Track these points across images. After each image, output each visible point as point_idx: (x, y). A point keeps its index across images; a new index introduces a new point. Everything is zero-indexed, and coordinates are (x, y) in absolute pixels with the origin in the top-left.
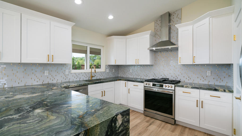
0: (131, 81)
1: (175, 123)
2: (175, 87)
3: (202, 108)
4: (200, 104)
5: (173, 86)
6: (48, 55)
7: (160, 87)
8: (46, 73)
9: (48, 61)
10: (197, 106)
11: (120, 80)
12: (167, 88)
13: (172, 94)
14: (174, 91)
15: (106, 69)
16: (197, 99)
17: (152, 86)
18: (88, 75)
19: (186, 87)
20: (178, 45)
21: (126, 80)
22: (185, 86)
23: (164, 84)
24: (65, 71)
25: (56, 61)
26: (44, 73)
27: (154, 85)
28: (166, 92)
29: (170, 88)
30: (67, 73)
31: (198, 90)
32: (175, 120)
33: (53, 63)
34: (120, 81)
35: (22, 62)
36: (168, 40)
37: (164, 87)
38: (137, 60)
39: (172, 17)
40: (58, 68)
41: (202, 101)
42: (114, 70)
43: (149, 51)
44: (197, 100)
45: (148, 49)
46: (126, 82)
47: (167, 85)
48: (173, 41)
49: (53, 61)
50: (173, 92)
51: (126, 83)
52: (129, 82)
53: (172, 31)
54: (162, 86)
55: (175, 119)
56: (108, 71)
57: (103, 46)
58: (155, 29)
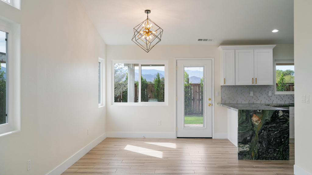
6: (253, 78)
8: (252, 94)
9: (253, 83)
24: (268, 92)
25: (259, 83)
26: (250, 93)
30: (270, 94)
33: (256, 85)
35: (236, 85)
40: (261, 89)
49: (256, 83)
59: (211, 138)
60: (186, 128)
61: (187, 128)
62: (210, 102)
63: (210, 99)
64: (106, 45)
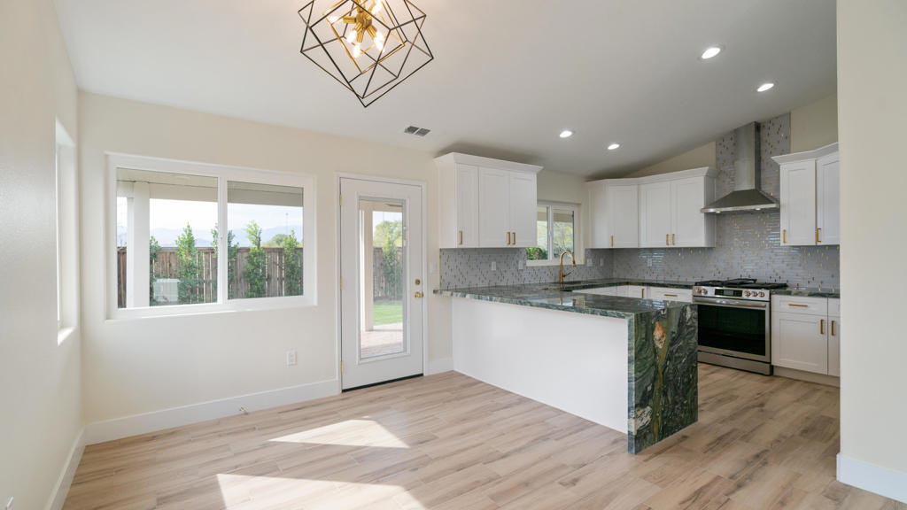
0: (658, 286)
1: (772, 371)
2: (770, 295)
3: (833, 334)
4: (827, 328)
5: (767, 292)
6: (509, 233)
7: (734, 295)
8: (493, 267)
9: (509, 243)
10: (822, 333)
11: (627, 283)
12: (751, 297)
13: (764, 311)
14: (768, 304)
15: (586, 258)
16: (823, 318)
17: (712, 295)
18: (553, 272)
19: (797, 294)
20: (778, 201)
21: (643, 284)
22: (795, 292)
23: (744, 290)
24: (517, 262)
26: (490, 266)
27: (717, 292)
28: (749, 305)
29: (758, 298)
31: (824, 300)
32: (772, 367)
33: (514, 246)
34: (627, 286)
36: (753, 187)
37: (744, 296)
38: (670, 237)
39: (764, 133)
40: (508, 256)
41: (833, 322)
42: (602, 261)
43: (703, 215)
44: (822, 321)
45: (702, 211)
46: (645, 287)
47: (750, 291)
48: (767, 189)
50: (765, 306)
51: (645, 291)
52: (652, 288)
53: (763, 166)
54: (740, 294)
55: (770, 363)
56: (590, 263)
57: (579, 205)
58: (717, 159)
59: (422, 375)
60: (363, 361)
61: (368, 360)
62: (418, 288)
63: (418, 282)
64: (81, 93)
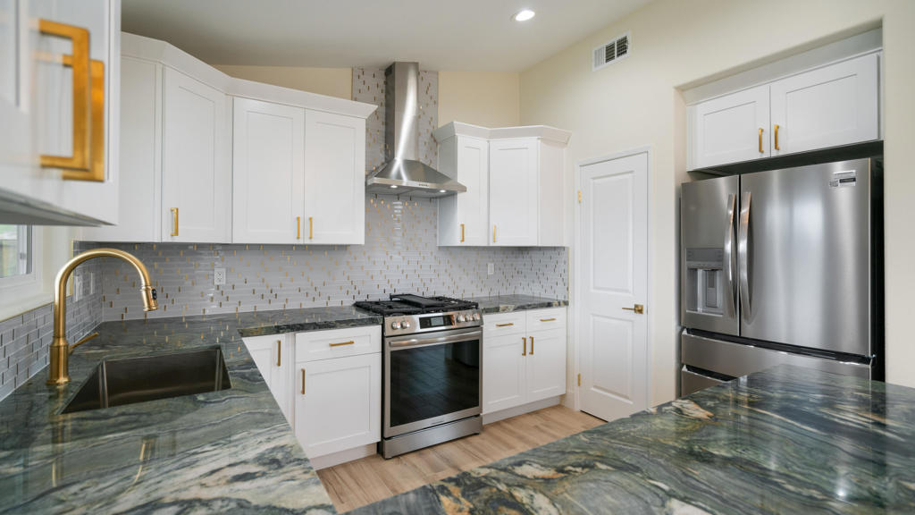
0: (314, 329)
3: (531, 353)
7: (445, 325)
10: (524, 354)
17: (419, 329)
19: (504, 310)
22: (502, 306)
27: (425, 323)
38: (301, 221)
41: (531, 339)
44: (523, 339)
51: (278, 343)
52: (300, 336)
54: (450, 320)
